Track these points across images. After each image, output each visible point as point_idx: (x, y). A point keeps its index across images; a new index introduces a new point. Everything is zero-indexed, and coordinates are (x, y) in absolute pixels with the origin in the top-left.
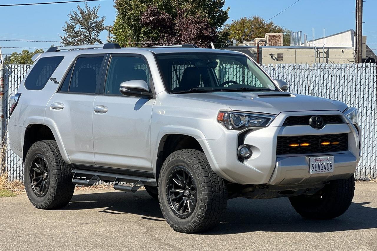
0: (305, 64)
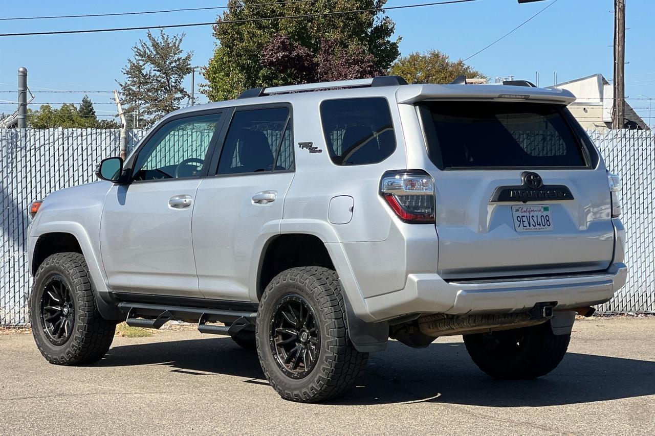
0: (593, 131)
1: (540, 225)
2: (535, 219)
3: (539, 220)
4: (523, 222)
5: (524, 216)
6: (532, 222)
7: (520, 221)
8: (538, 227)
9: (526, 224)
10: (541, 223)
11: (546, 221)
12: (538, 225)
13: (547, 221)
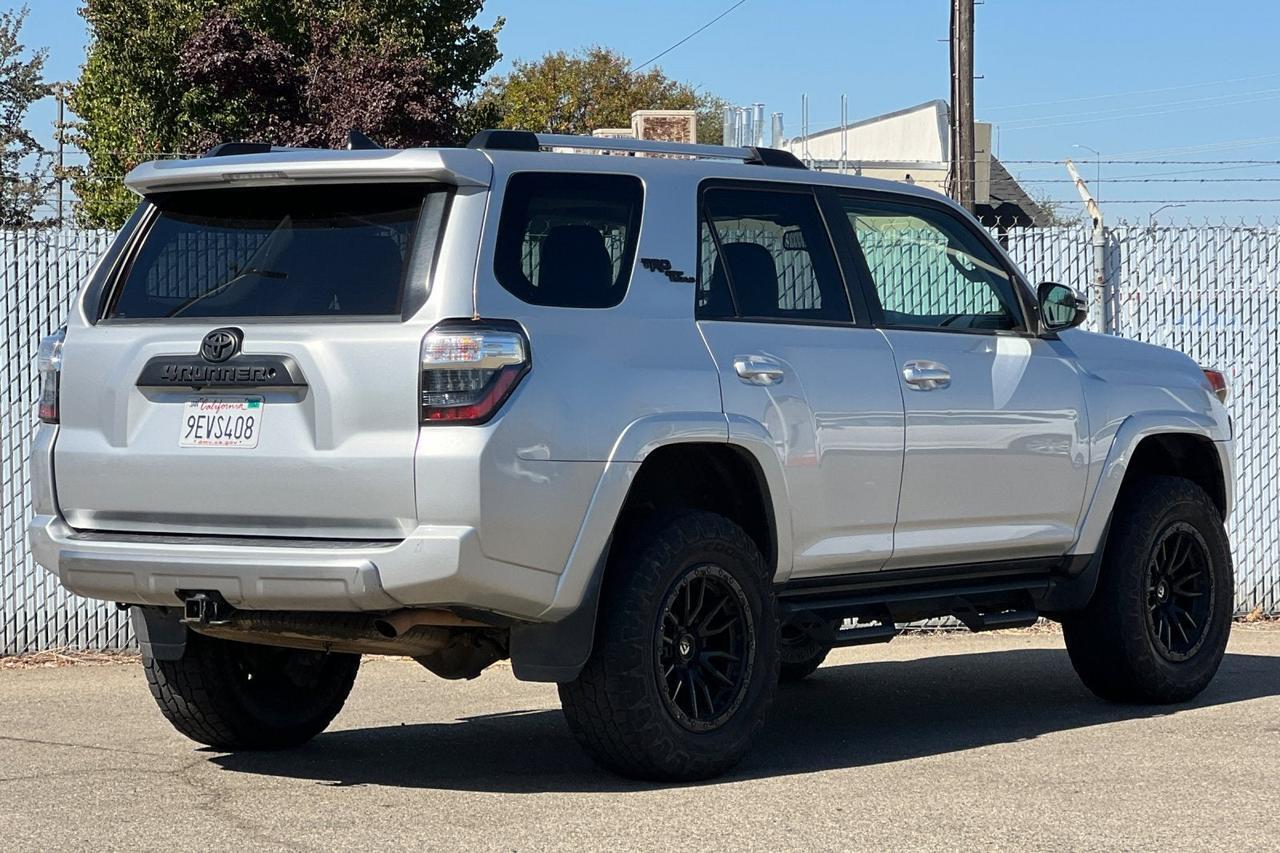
1: (230, 435)
2: (223, 424)
3: (232, 426)
4: (198, 427)
5: (204, 417)
6: (215, 430)
7: (192, 427)
8: (224, 439)
9: (203, 432)
10: (233, 433)
11: (245, 427)
12: (226, 435)
13: (248, 427)
